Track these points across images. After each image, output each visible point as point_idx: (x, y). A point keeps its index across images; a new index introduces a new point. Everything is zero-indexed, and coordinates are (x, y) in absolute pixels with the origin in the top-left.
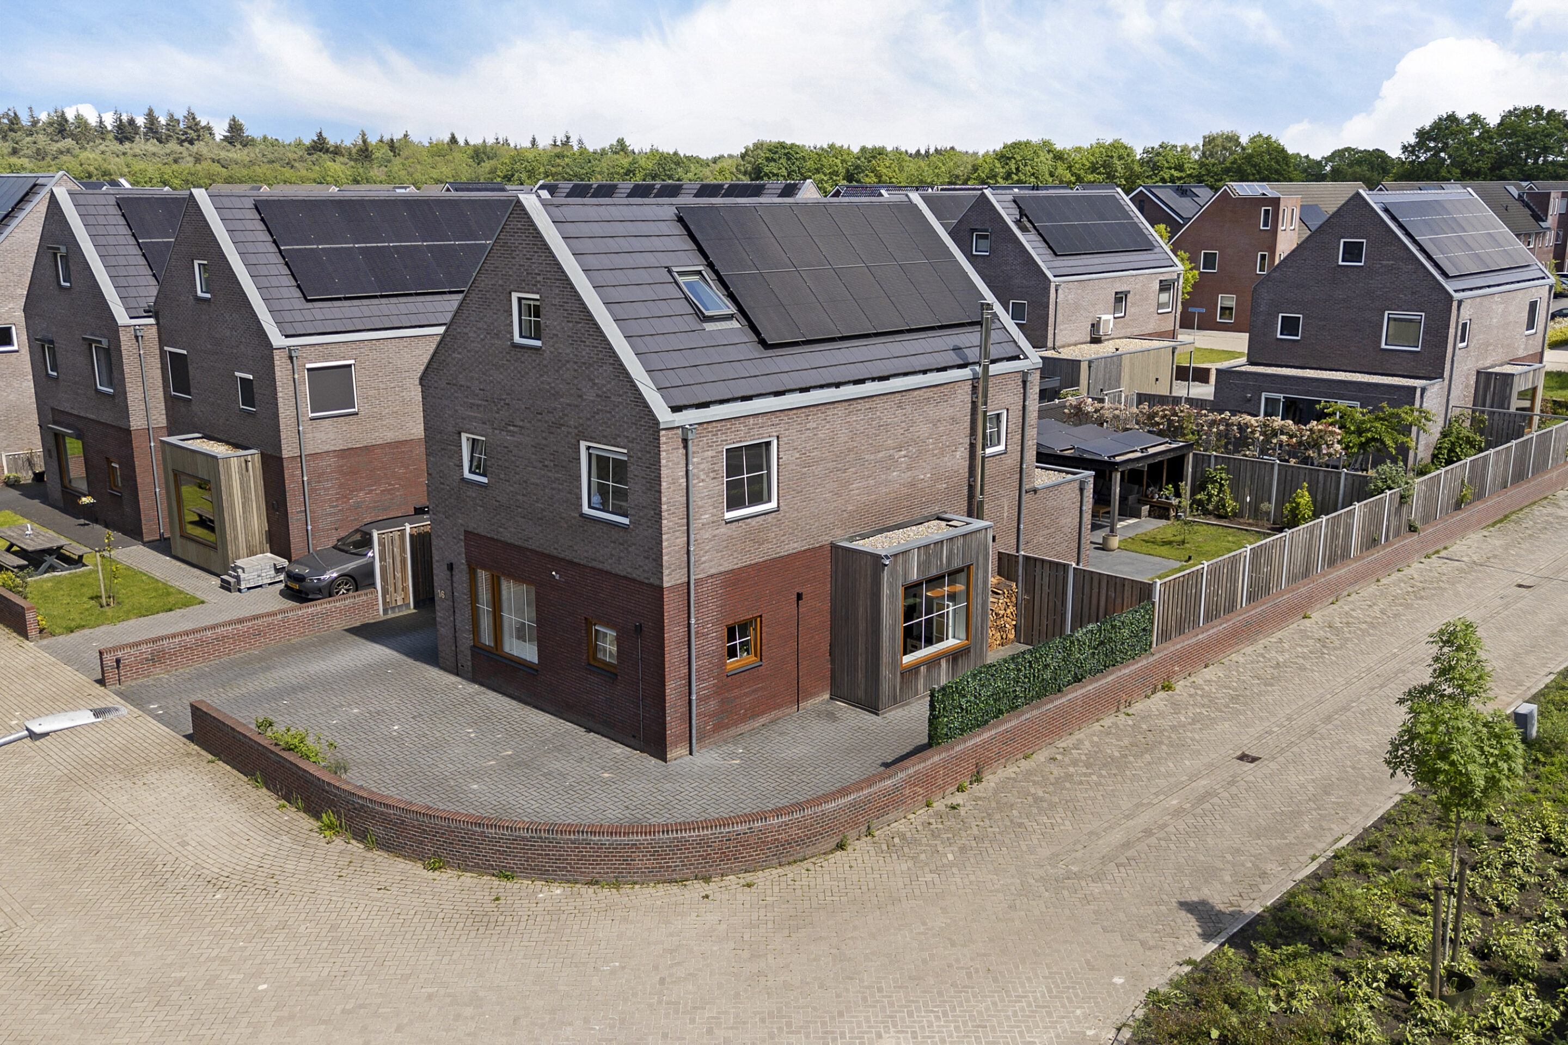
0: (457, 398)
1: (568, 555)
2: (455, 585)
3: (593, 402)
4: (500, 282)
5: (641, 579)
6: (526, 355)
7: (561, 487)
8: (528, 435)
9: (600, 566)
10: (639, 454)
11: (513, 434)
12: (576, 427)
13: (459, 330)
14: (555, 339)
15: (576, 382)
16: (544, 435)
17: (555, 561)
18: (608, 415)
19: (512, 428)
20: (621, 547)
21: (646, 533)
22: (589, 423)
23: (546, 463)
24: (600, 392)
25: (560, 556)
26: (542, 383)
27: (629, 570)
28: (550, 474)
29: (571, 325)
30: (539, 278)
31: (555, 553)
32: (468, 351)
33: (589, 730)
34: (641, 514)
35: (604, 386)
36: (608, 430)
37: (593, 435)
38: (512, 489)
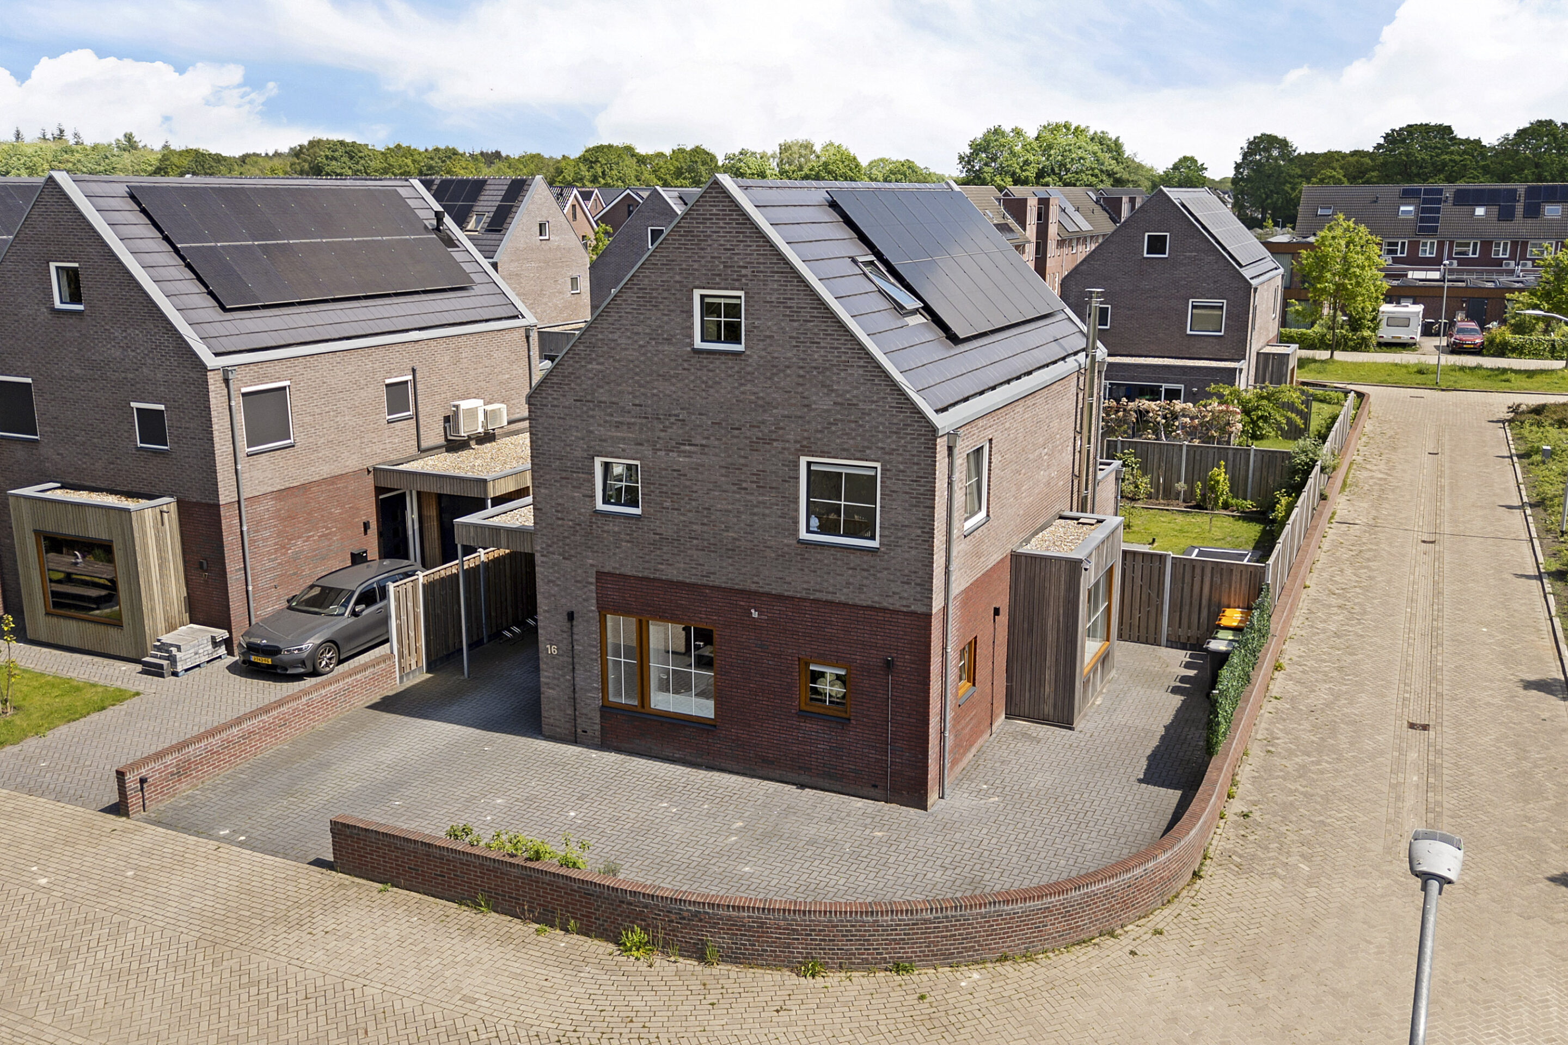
0: (593, 417)
1: (776, 589)
2: (575, 637)
3: (828, 411)
4: (678, 278)
5: (897, 606)
6: (717, 362)
7: (767, 511)
8: (716, 455)
9: (830, 597)
10: (901, 467)
11: (689, 454)
12: (796, 442)
13: (600, 336)
14: (768, 341)
15: (800, 389)
16: (742, 453)
17: (753, 596)
18: (853, 425)
19: (688, 448)
20: (865, 574)
21: (907, 555)
22: (819, 436)
23: (744, 485)
24: (839, 400)
25: (761, 590)
26: (743, 393)
27: (876, 599)
28: (749, 497)
29: (795, 324)
30: (744, 272)
31: (753, 587)
32: (616, 361)
33: (802, 786)
34: (900, 534)
35: (848, 392)
36: (851, 442)
37: (826, 449)
38: (682, 518)
